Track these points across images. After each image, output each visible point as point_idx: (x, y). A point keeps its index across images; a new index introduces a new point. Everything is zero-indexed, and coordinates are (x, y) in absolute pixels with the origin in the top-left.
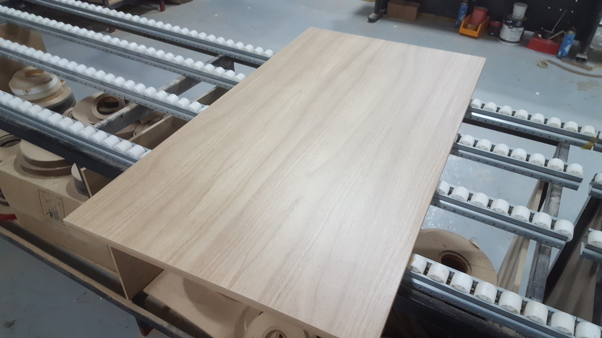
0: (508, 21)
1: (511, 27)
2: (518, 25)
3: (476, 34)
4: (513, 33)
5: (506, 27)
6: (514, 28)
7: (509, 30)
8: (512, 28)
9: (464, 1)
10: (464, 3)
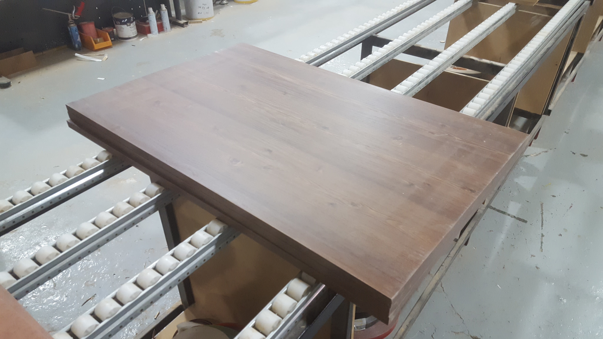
0: (123, 21)
1: (128, 24)
2: (132, 20)
3: (109, 42)
4: (133, 29)
5: (125, 27)
6: (131, 24)
7: (129, 27)
8: (130, 25)
9: (71, 23)
10: (72, 25)
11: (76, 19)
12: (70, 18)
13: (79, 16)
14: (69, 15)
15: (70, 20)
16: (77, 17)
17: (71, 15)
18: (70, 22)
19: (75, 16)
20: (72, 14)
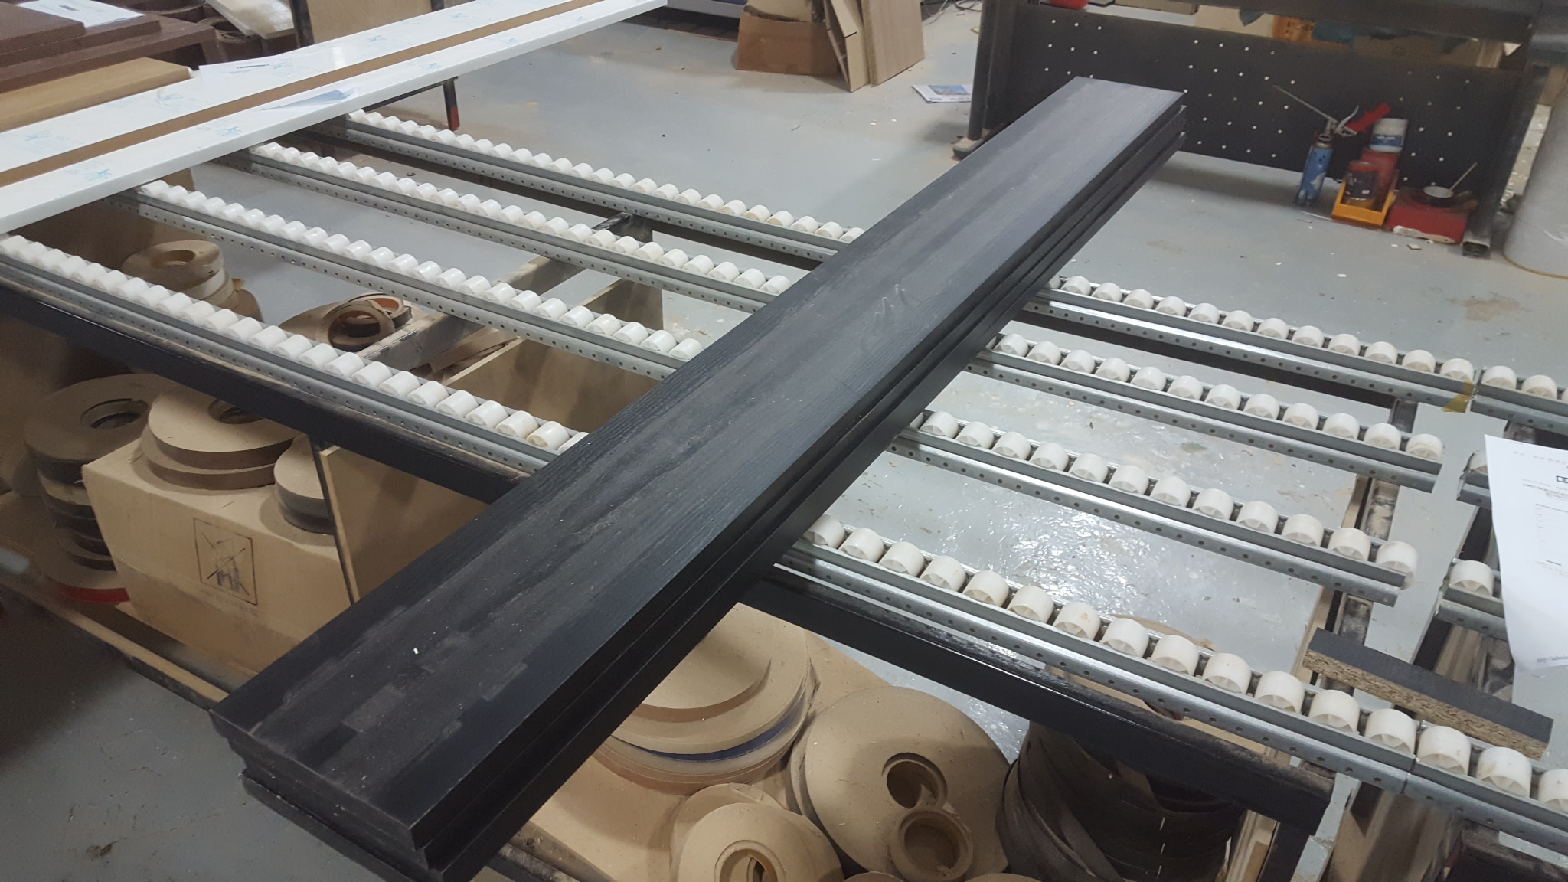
9: (1321, 139)
10: (1322, 145)
11: (1345, 135)
12: (1328, 127)
13: (1355, 133)
14: (1331, 120)
15: (1327, 133)
16: (1348, 133)
17: (1335, 121)
18: (1322, 137)
19: (1346, 128)
20: (1340, 121)
